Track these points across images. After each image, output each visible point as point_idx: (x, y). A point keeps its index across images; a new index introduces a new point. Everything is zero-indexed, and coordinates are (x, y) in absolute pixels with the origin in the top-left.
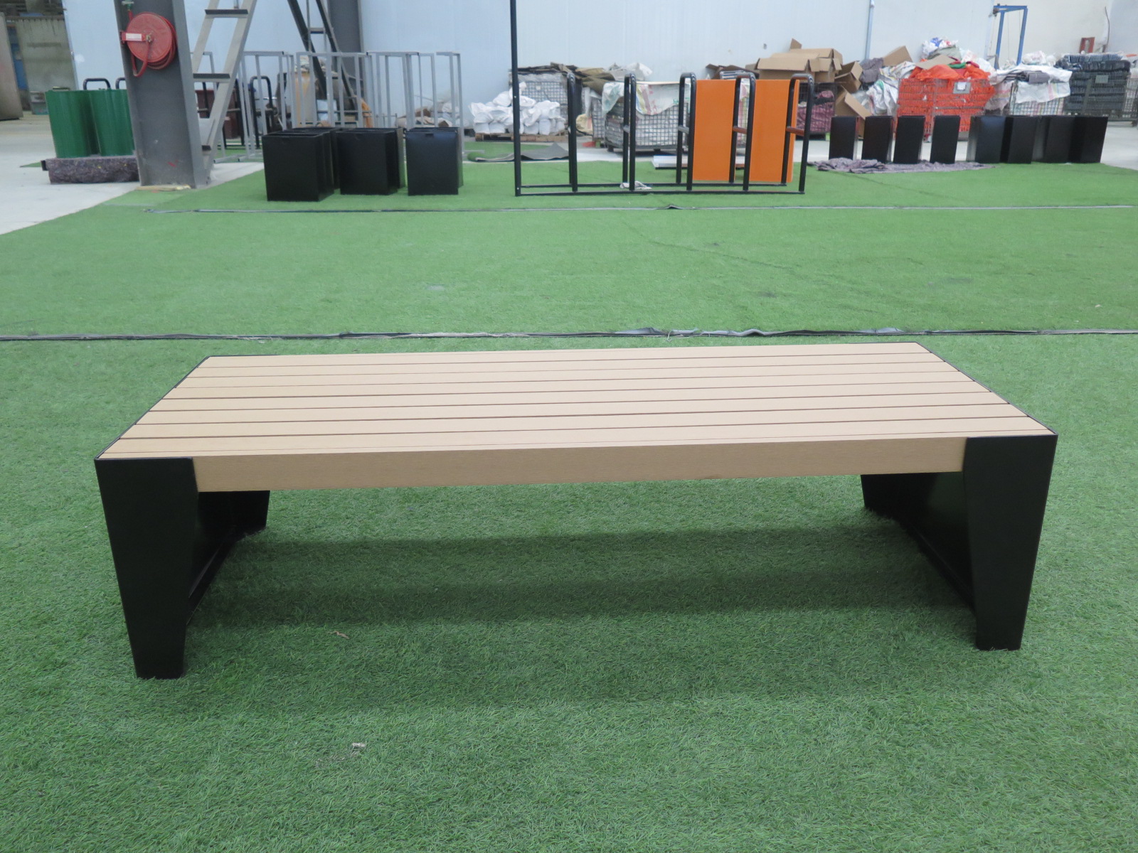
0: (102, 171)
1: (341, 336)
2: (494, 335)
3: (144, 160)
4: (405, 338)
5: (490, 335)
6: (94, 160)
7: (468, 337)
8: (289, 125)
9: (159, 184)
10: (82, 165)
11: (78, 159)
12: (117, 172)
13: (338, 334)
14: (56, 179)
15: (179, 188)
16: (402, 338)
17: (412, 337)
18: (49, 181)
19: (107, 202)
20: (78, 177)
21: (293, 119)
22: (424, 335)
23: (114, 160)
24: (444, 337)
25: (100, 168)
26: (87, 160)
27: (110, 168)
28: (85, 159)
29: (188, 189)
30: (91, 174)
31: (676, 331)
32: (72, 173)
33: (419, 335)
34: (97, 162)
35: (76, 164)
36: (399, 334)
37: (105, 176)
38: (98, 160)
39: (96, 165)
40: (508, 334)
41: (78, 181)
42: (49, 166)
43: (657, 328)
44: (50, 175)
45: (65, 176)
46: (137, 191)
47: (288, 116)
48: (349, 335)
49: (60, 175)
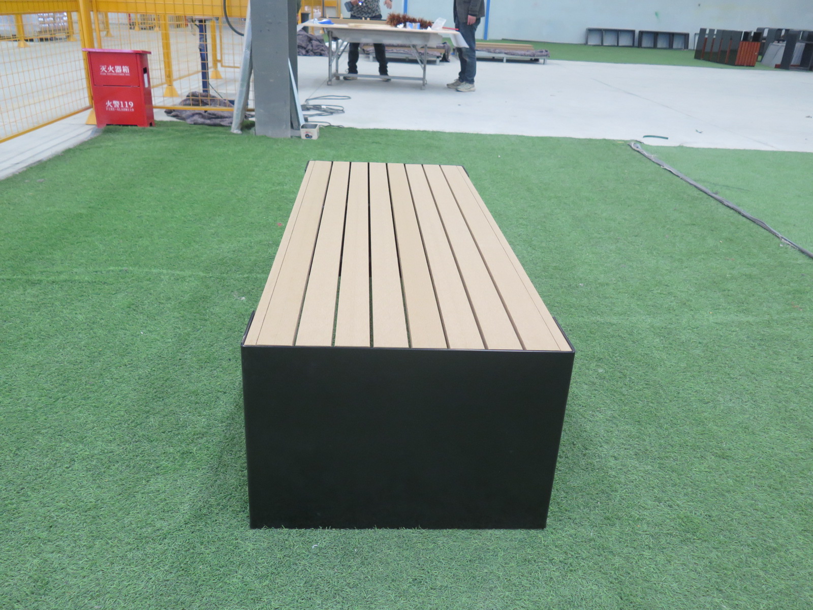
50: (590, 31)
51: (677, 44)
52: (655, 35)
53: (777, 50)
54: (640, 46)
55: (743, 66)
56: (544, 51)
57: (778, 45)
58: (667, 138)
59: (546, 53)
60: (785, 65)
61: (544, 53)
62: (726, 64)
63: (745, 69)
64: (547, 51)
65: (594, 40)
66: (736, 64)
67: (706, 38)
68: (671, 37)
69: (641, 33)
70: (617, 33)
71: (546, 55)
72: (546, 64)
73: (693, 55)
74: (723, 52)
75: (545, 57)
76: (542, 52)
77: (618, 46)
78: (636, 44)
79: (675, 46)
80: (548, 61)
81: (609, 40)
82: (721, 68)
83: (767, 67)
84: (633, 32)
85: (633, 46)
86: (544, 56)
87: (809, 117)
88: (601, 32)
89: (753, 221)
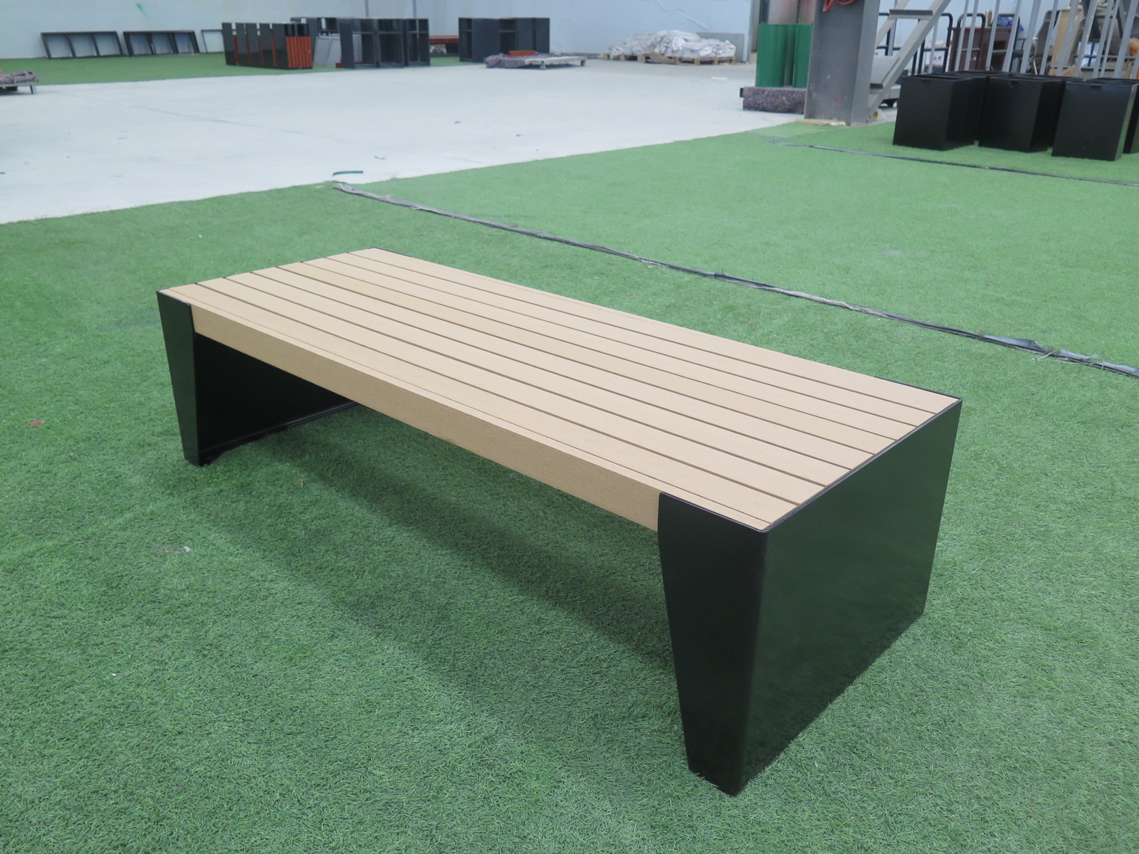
0: (786, 102)
1: (716, 276)
2: (851, 307)
3: (814, 94)
4: (768, 290)
5: (848, 305)
6: (781, 91)
7: (825, 303)
8: (1048, 69)
9: (821, 118)
10: (771, 94)
11: (770, 89)
12: (798, 104)
13: (714, 273)
14: (748, 107)
15: (834, 123)
16: (765, 289)
17: (774, 291)
18: (742, 107)
19: (759, 130)
20: (765, 105)
21: (1052, 64)
22: (787, 292)
23: (797, 92)
24: (802, 297)
25: (784, 98)
26: (777, 91)
27: (792, 99)
28: (775, 89)
29: (842, 125)
30: (776, 104)
31: (1064, 352)
32: (761, 101)
33: (782, 290)
34: (783, 93)
35: (766, 93)
36: (765, 285)
37: (787, 107)
38: (785, 91)
39: (782, 96)
40: (866, 309)
41: (764, 110)
42: (744, 93)
43: (1040, 344)
44: (744, 102)
45: (756, 104)
46: (797, 123)
47: (1049, 59)
48: (724, 277)
49: (752, 102)
50: (46, 37)
51: (183, 46)
52: (148, 36)
53: (330, 45)
54: (131, 54)
55: (296, 68)
56: (26, 73)
57: (327, 39)
58: (361, 172)
59: (31, 77)
60: (346, 63)
61: (28, 77)
62: (276, 68)
63: (300, 73)
64: (30, 73)
65: (59, 50)
66: (290, 66)
67: (235, 36)
68: (171, 38)
69: (127, 35)
70: (92, 37)
71: (33, 80)
72: (36, 93)
73: (223, 60)
74: (267, 53)
75: (32, 83)
76: (24, 75)
77: (99, 56)
78: (125, 51)
79: (180, 50)
80: (38, 88)
81: (82, 49)
82: (277, 74)
83: (325, 67)
84: (113, 35)
85: (122, 55)
86: (29, 80)
87: (457, 122)
88: (68, 37)
89: (592, 248)
